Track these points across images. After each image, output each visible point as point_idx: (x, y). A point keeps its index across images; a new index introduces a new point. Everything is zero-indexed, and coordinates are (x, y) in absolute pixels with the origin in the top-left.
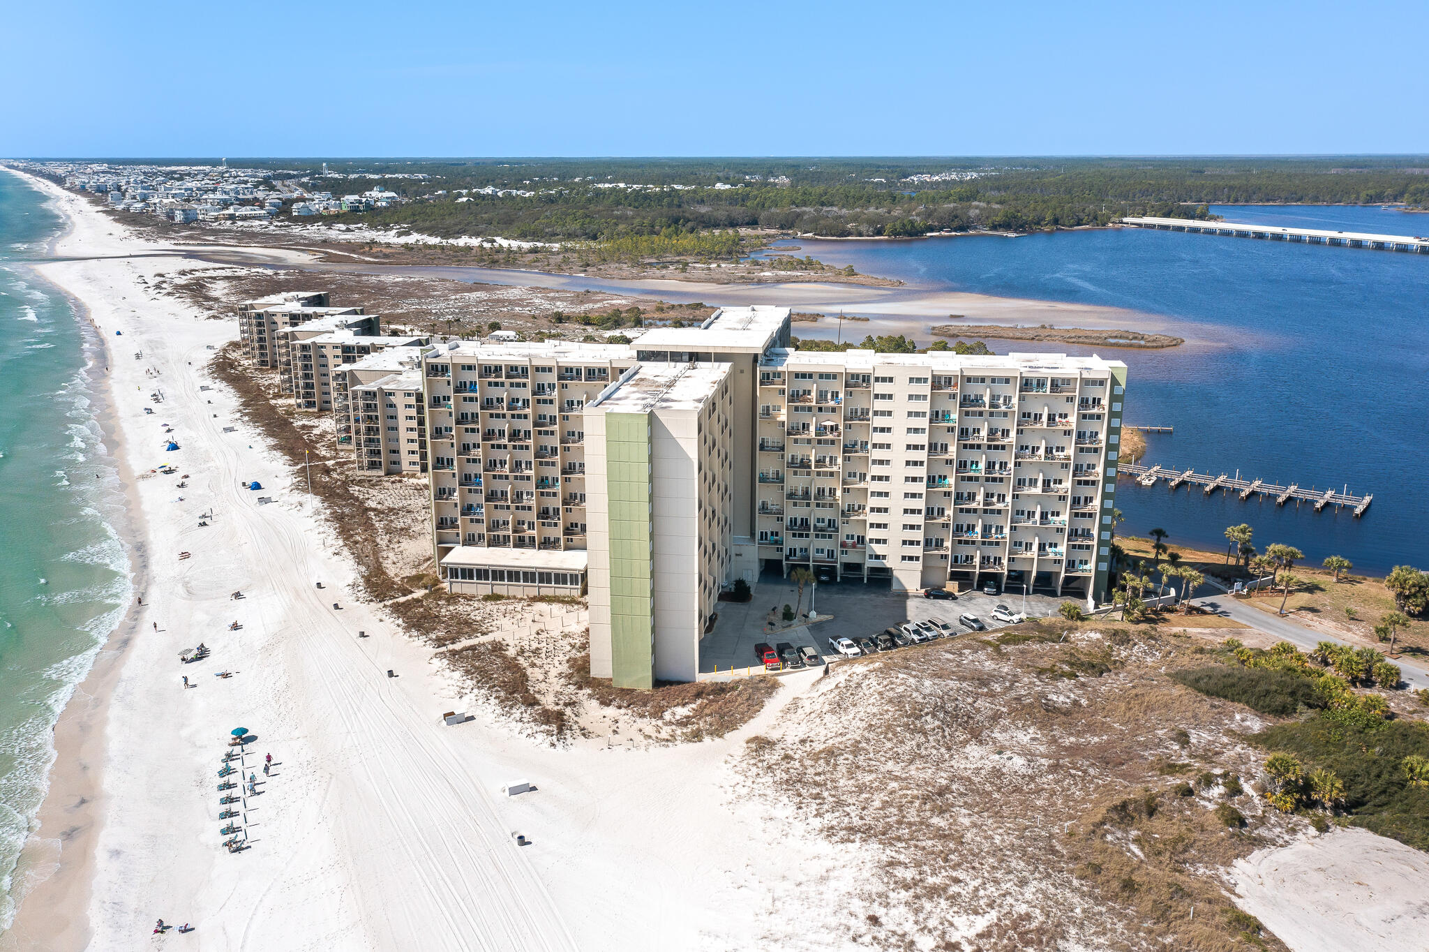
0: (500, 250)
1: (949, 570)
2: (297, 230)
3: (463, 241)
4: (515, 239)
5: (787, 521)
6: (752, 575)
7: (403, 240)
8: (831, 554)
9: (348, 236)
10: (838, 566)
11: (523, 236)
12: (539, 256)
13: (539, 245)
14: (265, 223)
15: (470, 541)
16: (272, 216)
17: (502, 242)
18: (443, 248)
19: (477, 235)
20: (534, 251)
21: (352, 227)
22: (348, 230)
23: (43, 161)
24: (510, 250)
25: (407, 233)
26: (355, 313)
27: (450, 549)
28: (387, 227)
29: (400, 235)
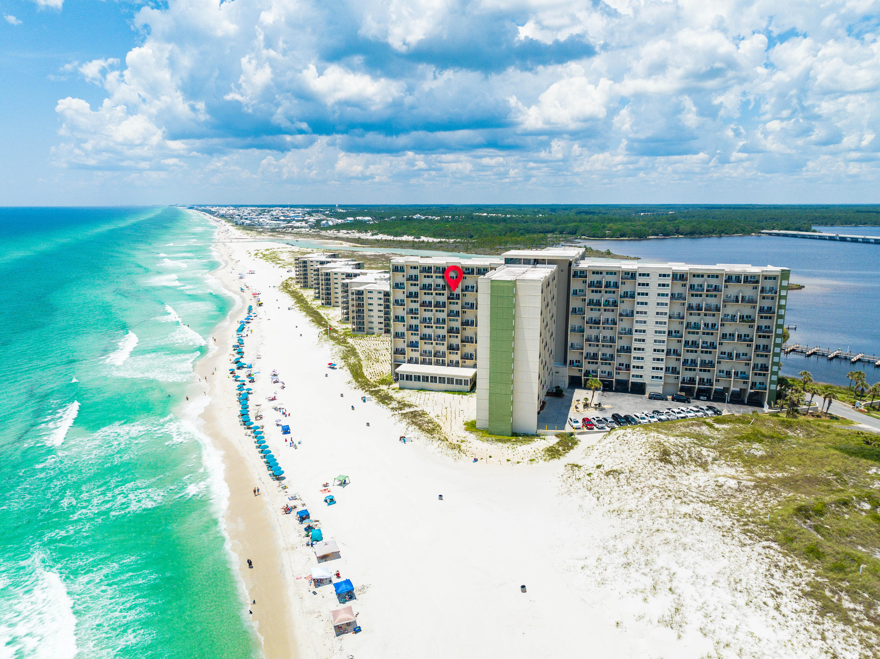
0: (423, 242)
1: (680, 385)
2: (323, 233)
3: (405, 238)
4: (431, 237)
5: (584, 355)
6: (564, 383)
7: (375, 237)
8: (610, 374)
9: (348, 235)
10: (614, 380)
11: (434, 236)
12: (442, 244)
13: (443, 240)
14: (307, 230)
15: (410, 361)
16: (311, 227)
17: (423, 238)
18: (394, 241)
19: (411, 235)
20: (441, 242)
21: (349, 232)
22: (348, 233)
23: (205, 206)
24: (428, 242)
25: (376, 234)
26: (353, 261)
27: (399, 365)
28: (366, 231)
29: (373, 235)
